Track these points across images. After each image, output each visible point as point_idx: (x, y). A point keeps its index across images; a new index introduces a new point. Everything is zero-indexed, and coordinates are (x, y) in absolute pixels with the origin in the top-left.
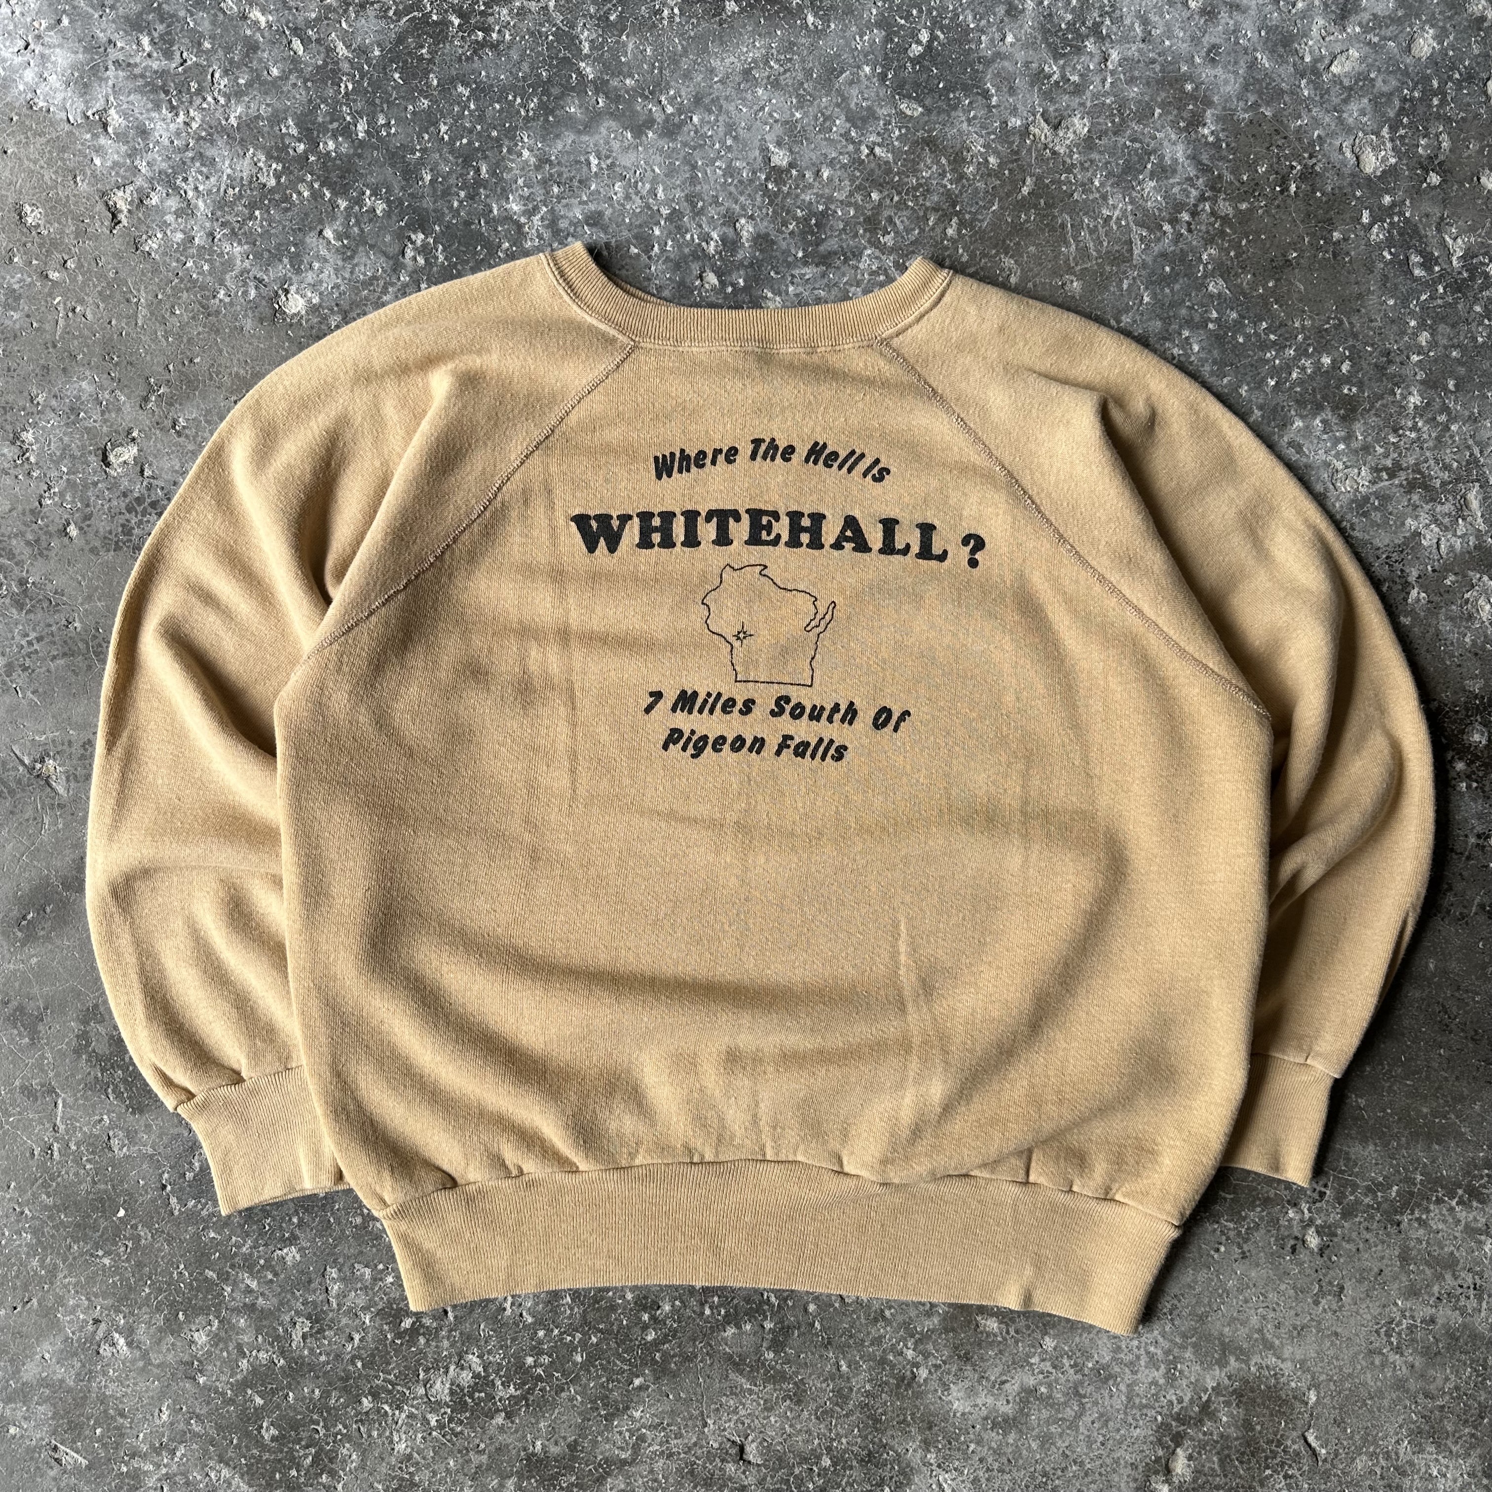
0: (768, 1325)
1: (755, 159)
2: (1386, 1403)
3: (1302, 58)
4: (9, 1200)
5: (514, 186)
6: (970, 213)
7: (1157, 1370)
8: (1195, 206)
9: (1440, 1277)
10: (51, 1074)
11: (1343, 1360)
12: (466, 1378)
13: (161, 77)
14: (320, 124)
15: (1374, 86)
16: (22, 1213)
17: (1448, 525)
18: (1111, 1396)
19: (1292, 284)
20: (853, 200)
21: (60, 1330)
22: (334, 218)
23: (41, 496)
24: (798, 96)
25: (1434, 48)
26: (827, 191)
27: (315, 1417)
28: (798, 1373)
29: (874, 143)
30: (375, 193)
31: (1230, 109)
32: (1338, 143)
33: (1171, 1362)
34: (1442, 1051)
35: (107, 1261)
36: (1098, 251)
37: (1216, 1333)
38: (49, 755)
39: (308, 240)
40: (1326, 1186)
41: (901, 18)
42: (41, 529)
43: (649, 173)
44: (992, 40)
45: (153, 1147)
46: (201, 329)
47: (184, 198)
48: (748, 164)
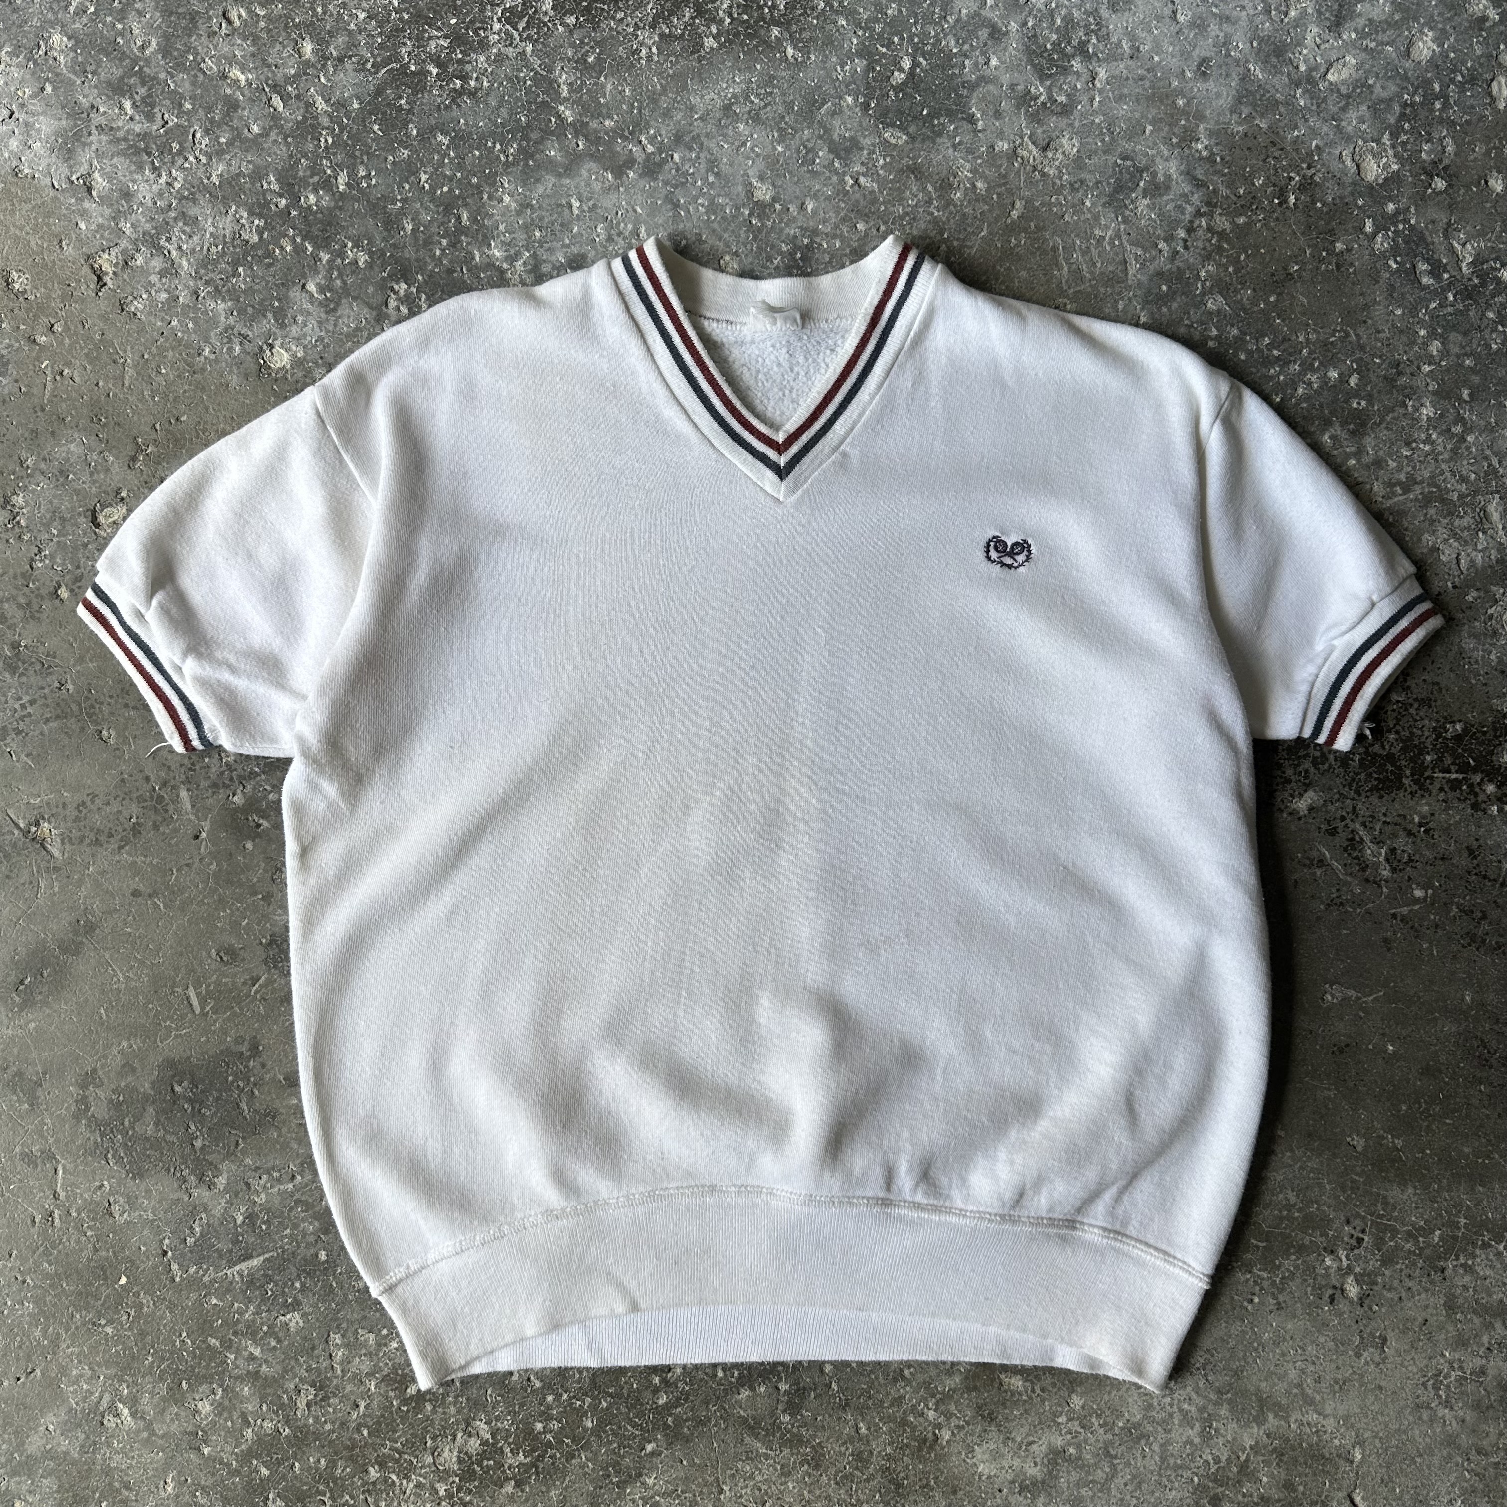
0: (783, 1387)
1: (738, 195)
2: (1436, 1460)
3: (1297, 67)
4: (11, 1269)
5: (496, 233)
6: (958, 239)
7: (1192, 1428)
8: (1191, 222)
9: (1489, 1326)
10: (51, 1141)
11: (1389, 1415)
12: (474, 1445)
13: (143, 139)
14: (301, 179)
15: (1372, 92)
16: (24, 1282)
17: (1468, 539)
18: (1144, 1457)
19: (1293, 297)
20: (838, 232)
21: (63, 1401)
22: (317, 272)
23: (32, 559)
24: (780, 130)
25: (1434, 51)
26: (811, 224)
27: (321, 1487)
28: (816, 1436)
29: (858, 174)
30: (356, 245)
31: (1225, 123)
32: (1337, 152)
33: (1206, 1420)
34: (1482, 1088)
35: (109, 1330)
36: (1092, 273)
37: (1252, 1389)
38: (44, 818)
39: (291, 294)
40: (1363, 1232)
41: (882, 46)
42: (32, 592)
43: (631, 214)
44: (976, 64)
45: (152, 1212)
46: (186, 387)
47: (168, 257)
48: (731, 200)
